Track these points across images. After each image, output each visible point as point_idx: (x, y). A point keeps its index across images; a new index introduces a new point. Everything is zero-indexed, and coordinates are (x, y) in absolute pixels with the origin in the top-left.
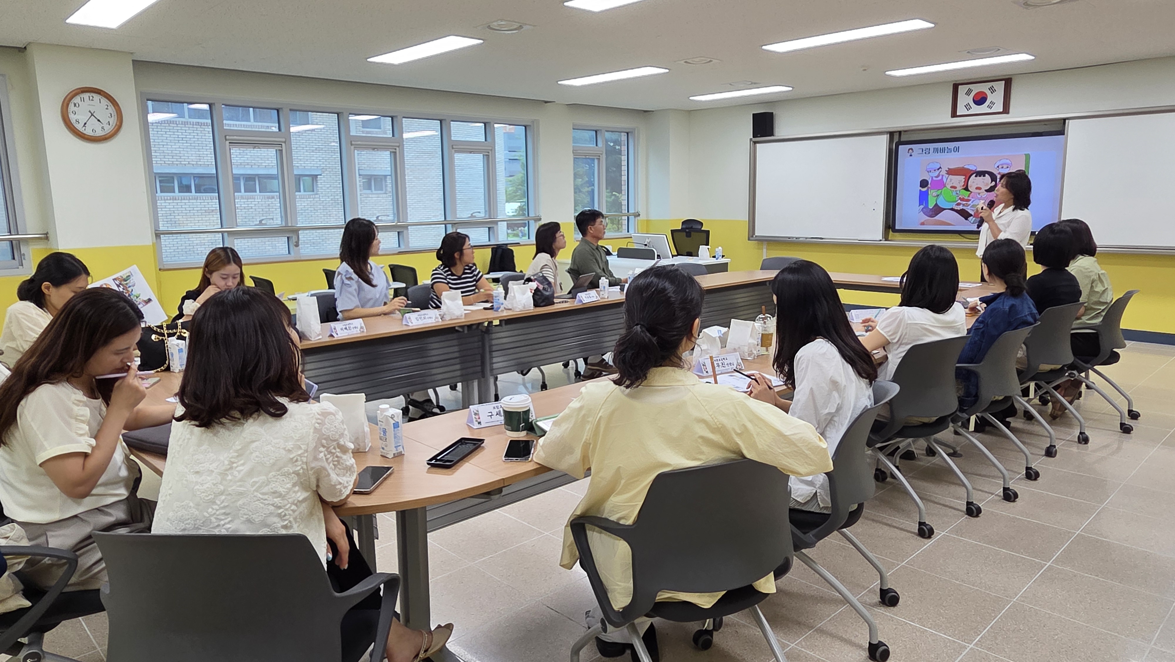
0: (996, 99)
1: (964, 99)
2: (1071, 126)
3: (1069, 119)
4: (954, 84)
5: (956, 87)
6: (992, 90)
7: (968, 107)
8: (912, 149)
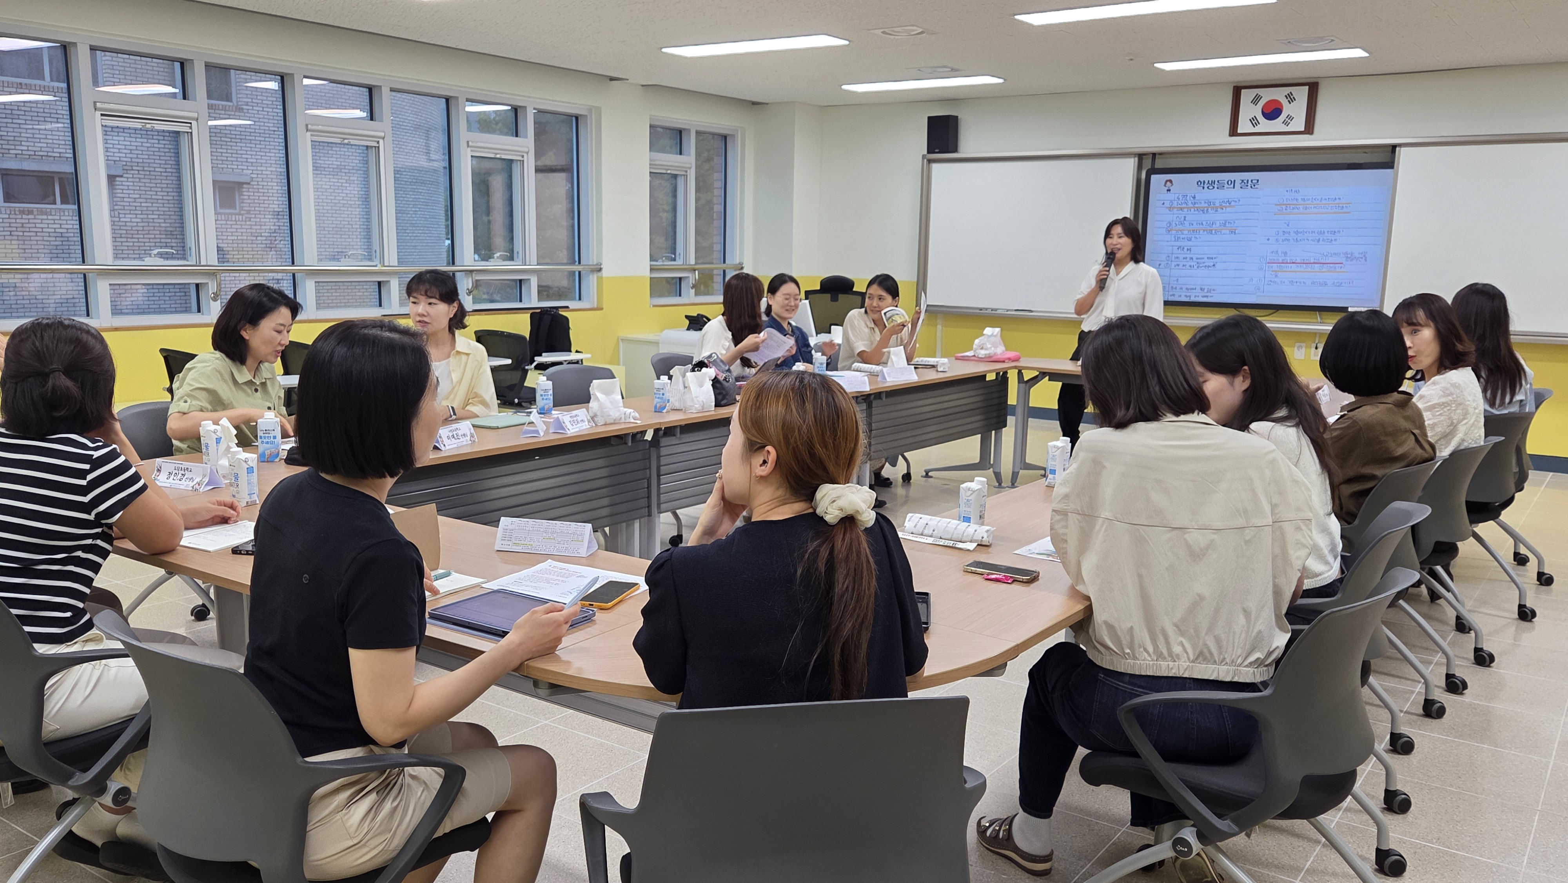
0: (1296, 111)
1: (1249, 110)
2: (1404, 156)
3: (1400, 145)
4: (1234, 87)
5: (1237, 91)
6: (1290, 98)
7: (1254, 121)
8: (1171, 181)
